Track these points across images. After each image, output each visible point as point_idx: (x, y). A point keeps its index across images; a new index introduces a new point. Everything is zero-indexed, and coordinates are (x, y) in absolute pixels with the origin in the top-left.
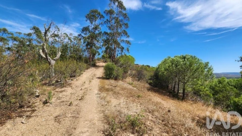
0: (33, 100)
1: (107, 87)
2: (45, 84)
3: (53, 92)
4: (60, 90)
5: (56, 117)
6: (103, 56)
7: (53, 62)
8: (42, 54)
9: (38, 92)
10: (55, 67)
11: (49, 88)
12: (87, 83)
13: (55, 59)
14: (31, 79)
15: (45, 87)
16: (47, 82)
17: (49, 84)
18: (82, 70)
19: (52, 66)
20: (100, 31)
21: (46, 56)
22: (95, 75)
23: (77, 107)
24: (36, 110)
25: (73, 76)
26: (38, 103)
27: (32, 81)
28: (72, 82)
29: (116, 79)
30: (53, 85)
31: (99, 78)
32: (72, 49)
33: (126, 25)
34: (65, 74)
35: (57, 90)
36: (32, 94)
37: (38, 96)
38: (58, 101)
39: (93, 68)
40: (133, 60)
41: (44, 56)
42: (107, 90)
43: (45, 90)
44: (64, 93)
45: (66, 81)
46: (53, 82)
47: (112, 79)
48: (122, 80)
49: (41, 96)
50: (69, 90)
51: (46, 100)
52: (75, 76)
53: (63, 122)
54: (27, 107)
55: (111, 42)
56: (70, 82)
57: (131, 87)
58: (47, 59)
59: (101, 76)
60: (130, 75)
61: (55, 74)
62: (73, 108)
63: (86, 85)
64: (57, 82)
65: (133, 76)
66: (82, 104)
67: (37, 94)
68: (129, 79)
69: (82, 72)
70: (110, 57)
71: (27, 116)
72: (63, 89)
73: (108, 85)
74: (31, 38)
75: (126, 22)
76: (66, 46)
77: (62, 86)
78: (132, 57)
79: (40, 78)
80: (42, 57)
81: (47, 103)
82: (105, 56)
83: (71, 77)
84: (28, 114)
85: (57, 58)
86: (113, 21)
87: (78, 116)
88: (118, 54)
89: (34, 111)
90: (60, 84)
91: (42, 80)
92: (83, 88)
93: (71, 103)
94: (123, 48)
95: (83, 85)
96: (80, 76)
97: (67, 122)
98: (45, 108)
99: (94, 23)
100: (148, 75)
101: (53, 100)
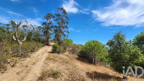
0: (6, 65)
1: (51, 57)
2: (14, 56)
3: (18, 60)
4: (23, 59)
5: (18, 72)
6: (54, 39)
7: (21, 43)
8: (14, 38)
9: (9, 60)
10: (22, 46)
11: (16, 58)
12: (40, 55)
13: (22, 41)
14: (6, 53)
15: (14, 58)
16: (16, 55)
17: (17, 56)
18: (39, 48)
19: (20, 45)
20: (53, 25)
21: (17, 40)
22: (46, 51)
23: (30, 68)
24: (7, 70)
25: (33, 51)
26: (9, 66)
27: (6, 54)
28: (32, 54)
29: (58, 53)
30: (19, 56)
31: (49, 52)
32: (35, 34)
33: (67, 22)
34: (27, 50)
35: (21, 59)
36: (6, 61)
37: (9, 63)
38: (21, 65)
39: (47, 46)
40: (72, 41)
41: (15, 39)
42: (50, 59)
43: (14, 60)
44: (25, 61)
45: (27, 54)
46: (19, 55)
47: (56, 53)
48: (62, 54)
49: (11, 63)
50: (28, 59)
51: (14, 65)
52: (34, 51)
53: (21, 75)
54: (2, 68)
55: (58, 31)
56: (30, 54)
57: (66, 57)
58: (17, 41)
59: (50, 51)
60: (68, 50)
61: (22, 50)
62: (28, 68)
63: (39, 57)
64: (22, 54)
65: (70, 51)
66: (33, 66)
67: (9, 62)
68: (67, 53)
69: (39, 49)
70: (57, 40)
71: (2, 72)
72: (25, 59)
73: (52, 56)
74: (8, 27)
75: (67, 21)
76: (31, 33)
77: (25, 57)
78: (71, 40)
79: (11, 52)
80: (14, 40)
81: (14, 66)
82: (55, 39)
83: (31, 51)
84: (3, 71)
85: (23, 40)
86: (60, 20)
87: (29, 72)
88: (62, 38)
89: (6, 70)
90: (24, 56)
91: (13, 54)
92: (37, 58)
93: (27, 66)
94: (65, 35)
95: (37, 56)
96: (37, 51)
97: (22, 75)
98: (13, 69)
99: (49, 20)
100: (79, 50)
101: (17, 65)
